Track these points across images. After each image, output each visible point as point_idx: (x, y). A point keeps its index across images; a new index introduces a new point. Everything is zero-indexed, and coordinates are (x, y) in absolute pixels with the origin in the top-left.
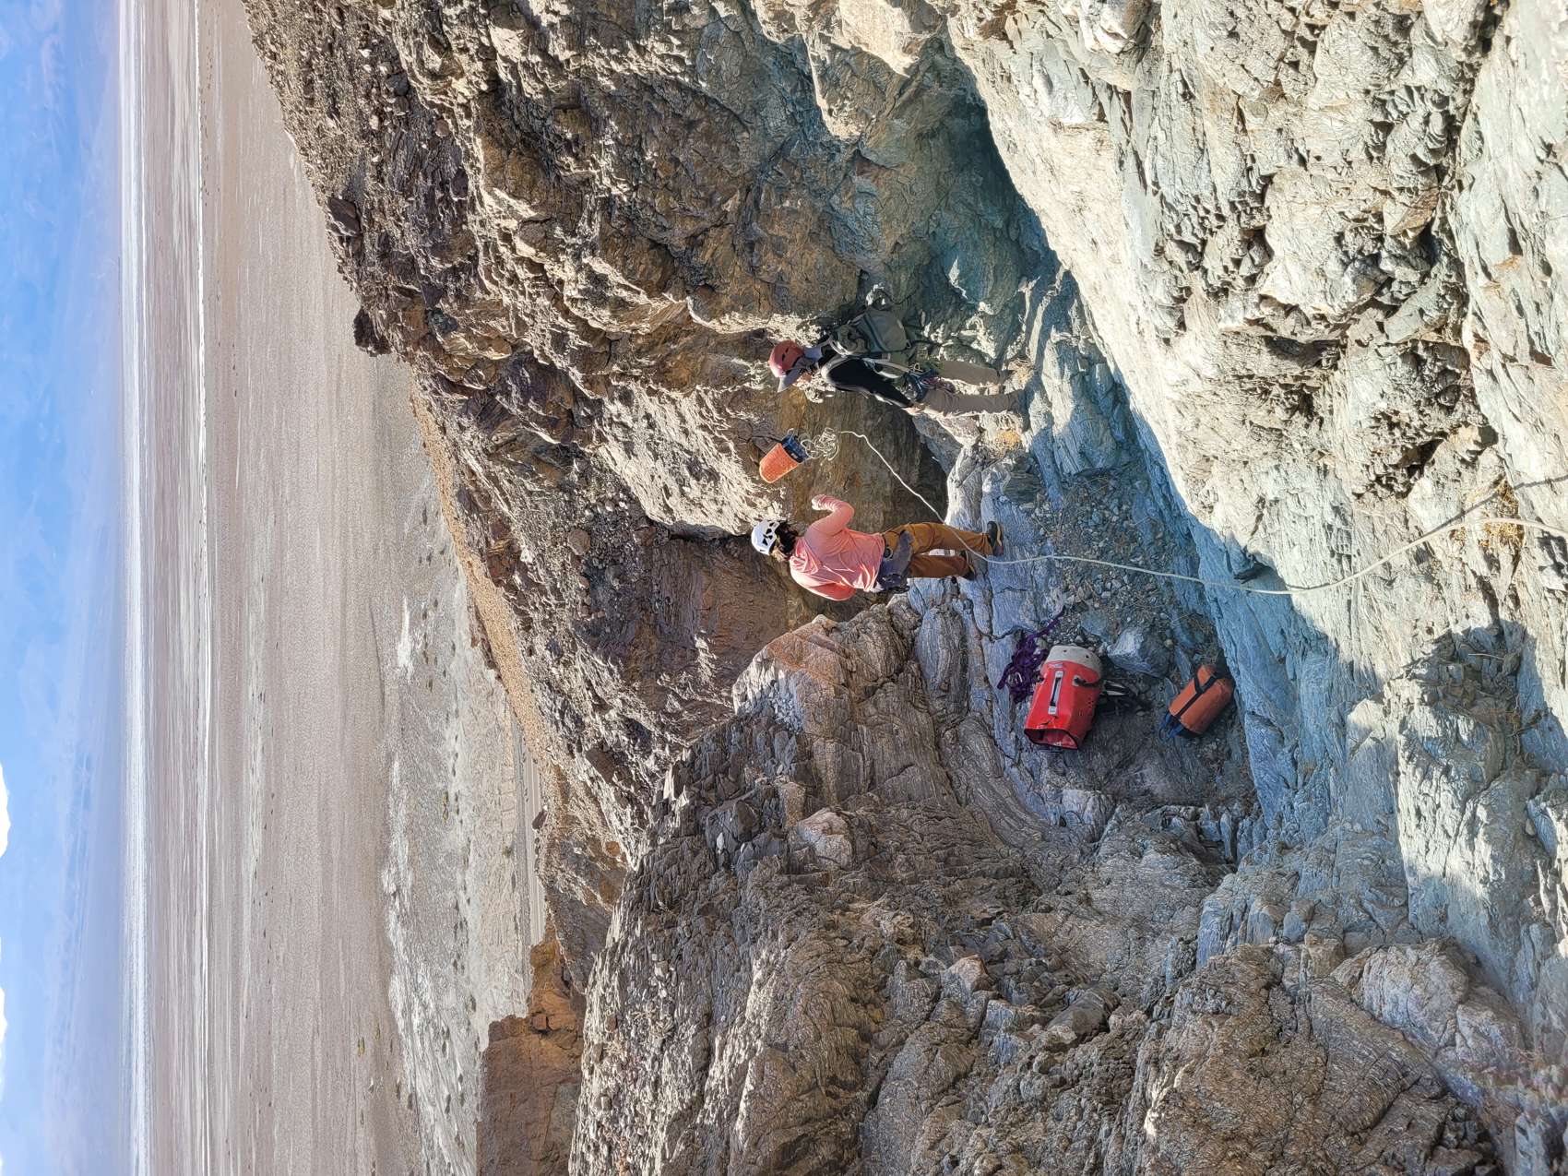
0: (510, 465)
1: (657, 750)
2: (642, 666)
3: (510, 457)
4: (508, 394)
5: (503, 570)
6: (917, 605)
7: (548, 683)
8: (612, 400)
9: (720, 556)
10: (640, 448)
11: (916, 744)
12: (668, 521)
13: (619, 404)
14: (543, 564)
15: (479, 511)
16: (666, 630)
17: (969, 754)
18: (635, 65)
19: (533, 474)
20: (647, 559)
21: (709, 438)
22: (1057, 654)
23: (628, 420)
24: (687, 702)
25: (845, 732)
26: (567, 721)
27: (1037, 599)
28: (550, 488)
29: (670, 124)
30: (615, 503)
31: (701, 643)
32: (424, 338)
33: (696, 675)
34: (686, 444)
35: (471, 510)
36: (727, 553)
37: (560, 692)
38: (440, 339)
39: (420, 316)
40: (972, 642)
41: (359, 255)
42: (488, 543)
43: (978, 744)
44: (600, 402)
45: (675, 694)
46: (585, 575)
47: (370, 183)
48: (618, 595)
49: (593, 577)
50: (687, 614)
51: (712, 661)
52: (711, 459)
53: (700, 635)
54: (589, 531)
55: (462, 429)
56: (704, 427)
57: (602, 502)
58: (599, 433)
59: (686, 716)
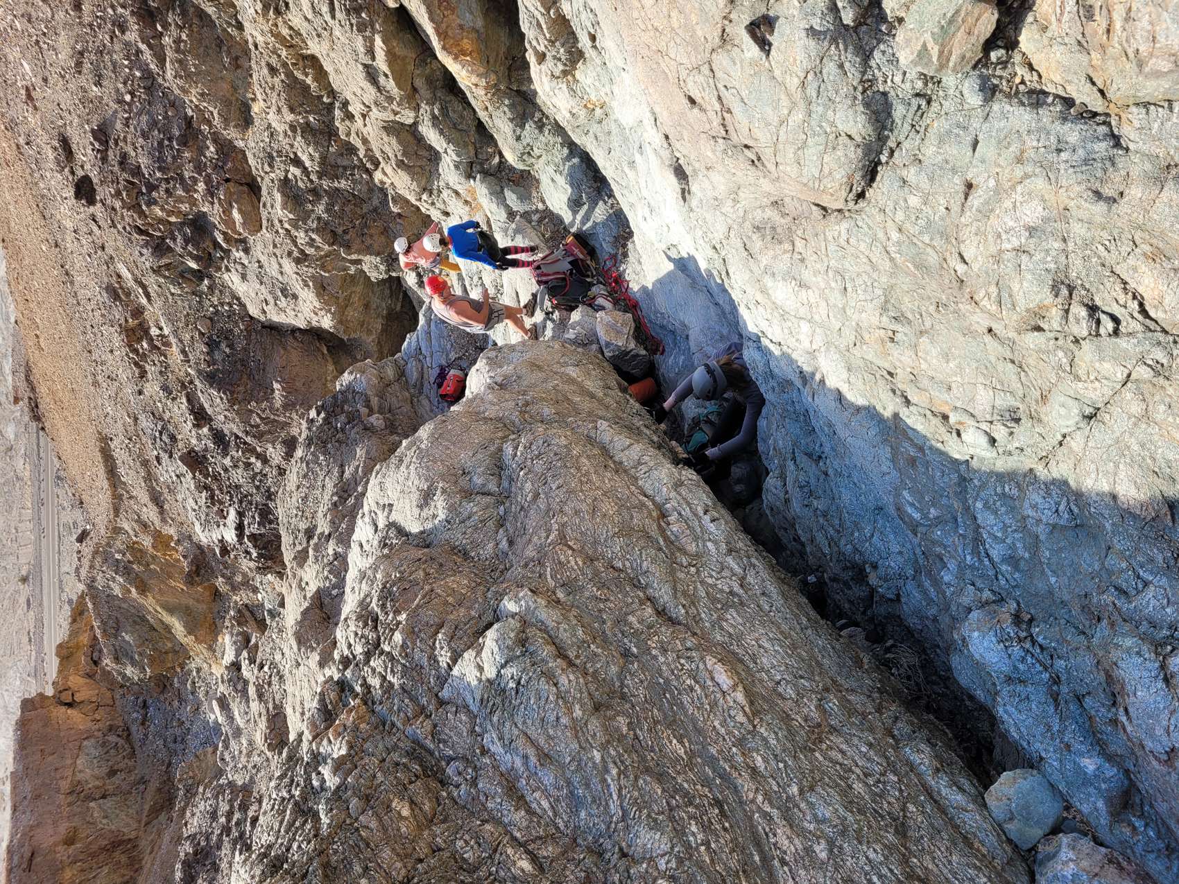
0: (165, 277)
1: (234, 453)
2: (240, 397)
3: (167, 273)
4: (174, 240)
5: (135, 338)
6: (405, 358)
7: (153, 414)
8: (238, 250)
9: (291, 339)
10: (251, 276)
11: (405, 400)
12: (262, 318)
13: (242, 253)
14: (176, 336)
15: (121, 300)
16: (256, 377)
17: (423, 406)
18: (336, 184)
19: (179, 284)
20: (248, 337)
21: (299, 279)
22: (452, 372)
23: (246, 262)
24: (264, 419)
25: (381, 396)
26: (164, 438)
27: (447, 355)
28: (187, 293)
29: (343, 200)
30: (230, 305)
31: (276, 386)
32: (134, 206)
33: (272, 403)
34: (281, 279)
35: (115, 299)
36: (295, 338)
37: (161, 419)
38: (144, 207)
39: (134, 195)
40: (425, 370)
41: (104, 159)
42: (126, 321)
43: (425, 402)
44: (230, 250)
45: (258, 414)
46: (207, 344)
47: (119, 126)
48: (228, 357)
49: (212, 345)
50: (270, 369)
51: (283, 396)
52: (297, 287)
53: (277, 381)
54: (211, 319)
55: (142, 255)
56: (297, 274)
57: (222, 304)
58: (226, 267)
59: (262, 427)
